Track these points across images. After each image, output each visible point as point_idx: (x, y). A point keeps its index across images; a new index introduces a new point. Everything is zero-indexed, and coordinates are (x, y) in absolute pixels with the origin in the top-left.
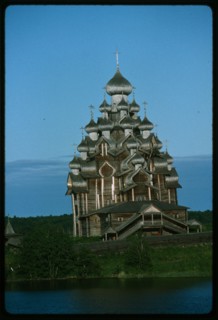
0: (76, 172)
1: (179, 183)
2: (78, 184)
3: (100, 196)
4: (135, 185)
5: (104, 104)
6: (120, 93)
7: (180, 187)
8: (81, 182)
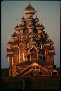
0: (9, 48)
1: (55, 53)
2: (10, 53)
3: (19, 58)
4: (31, 53)
5: (23, 18)
6: (29, 13)
7: (55, 55)
8: (11, 52)
